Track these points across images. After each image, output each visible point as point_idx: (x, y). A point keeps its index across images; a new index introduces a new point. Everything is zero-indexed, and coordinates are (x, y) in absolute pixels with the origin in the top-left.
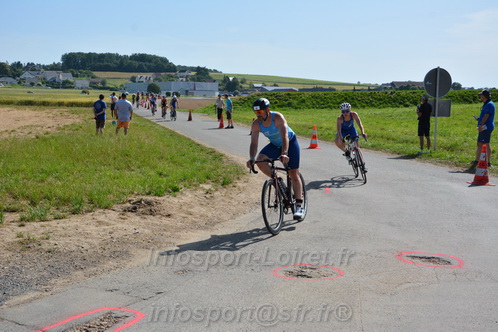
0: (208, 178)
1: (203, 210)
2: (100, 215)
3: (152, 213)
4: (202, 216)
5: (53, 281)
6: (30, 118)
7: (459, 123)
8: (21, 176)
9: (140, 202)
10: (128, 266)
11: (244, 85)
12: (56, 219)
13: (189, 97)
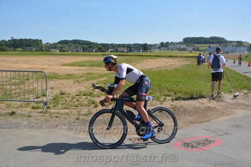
0: (245, 88)
1: (244, 101)
2: (201, 100)
4: (243, 104)
13: (234, 54)
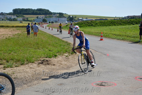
0: (66, 51)
1: (66, 63)
2: (31, 65)
3: (48, 64)
4: (65, 65)
6: (3, 31)
8: (2, 52)
9: (44, 60)
10: (42, 83)
11: (75, 19)
12: (16, 67)
13: (57, 23)
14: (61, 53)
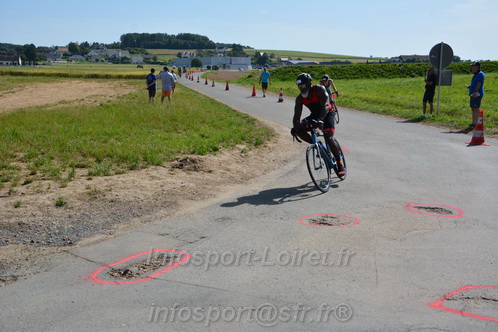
0: (243, 139)
1: (239, 167)
2: (153, 171)
3: (196, 169)
4: (238, 172)
5: (115, 226)
6: (96, 89)
7: (459, 91)
8: (89, 137)
9: (186, 160)
10: (176, 214)
11: (273, 60)
12: (117, 174)
13: (227, 70)
14: (228, 142)
